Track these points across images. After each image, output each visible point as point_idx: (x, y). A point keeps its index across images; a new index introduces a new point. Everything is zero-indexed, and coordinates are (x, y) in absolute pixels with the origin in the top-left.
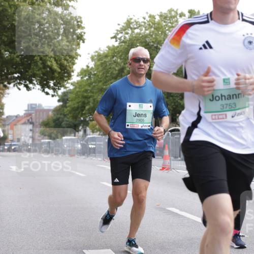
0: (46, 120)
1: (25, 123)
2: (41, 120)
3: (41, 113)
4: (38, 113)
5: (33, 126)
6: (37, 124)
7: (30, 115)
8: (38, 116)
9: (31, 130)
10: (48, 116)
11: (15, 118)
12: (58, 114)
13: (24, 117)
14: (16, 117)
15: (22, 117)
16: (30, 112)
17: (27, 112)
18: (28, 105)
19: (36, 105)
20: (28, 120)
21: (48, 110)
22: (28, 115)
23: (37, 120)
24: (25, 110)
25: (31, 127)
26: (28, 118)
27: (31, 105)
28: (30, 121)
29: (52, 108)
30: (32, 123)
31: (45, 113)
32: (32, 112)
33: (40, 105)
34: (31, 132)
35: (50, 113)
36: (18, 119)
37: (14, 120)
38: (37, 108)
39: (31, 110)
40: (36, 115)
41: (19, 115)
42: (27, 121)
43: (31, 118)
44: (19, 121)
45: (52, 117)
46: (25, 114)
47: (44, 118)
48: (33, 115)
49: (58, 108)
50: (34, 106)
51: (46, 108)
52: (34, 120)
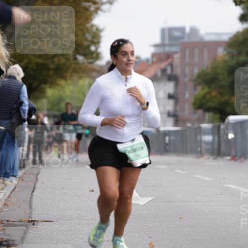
0: (209, 70)
1: (154, 79)
2: (196, 71)
3: (197, 51)
4: (187, 52)
5: (176, 85)
6: (187, 79)
7: (168, 56)
8: (187, 60)
9: (170, 97)
10: (214, 59)
12: (240, 53)
13: (153, 63)
16: (167, 49)
17: (160, 50)
18: (163, 31)
19: (182, 30)
20: (164, 71)
21: (216, 44)
22: (162, 56)
23: (187, 70)
24: (156, 46)
25: (170, 87)
26: (163, 65)
27: (171, 30)
28: (169, 72)
29: (226, 38)
30: (172, 78)
31: (206, 51)
32: (174, 49)
33: (194, 31)
34: (171, 102)
35: (221, 51)
36: (136, 68)
38: (186, 39)
39: (170, 45)
40: (183, 57)
42: (159, 73)
43: (171, 65)
45: (225, 61)
46: (153, 55)
47: (206, 63)
48: (176, 56)
49: (241, 38)
50: (177, 34)
51: (208, 38)
52: (178, 71)
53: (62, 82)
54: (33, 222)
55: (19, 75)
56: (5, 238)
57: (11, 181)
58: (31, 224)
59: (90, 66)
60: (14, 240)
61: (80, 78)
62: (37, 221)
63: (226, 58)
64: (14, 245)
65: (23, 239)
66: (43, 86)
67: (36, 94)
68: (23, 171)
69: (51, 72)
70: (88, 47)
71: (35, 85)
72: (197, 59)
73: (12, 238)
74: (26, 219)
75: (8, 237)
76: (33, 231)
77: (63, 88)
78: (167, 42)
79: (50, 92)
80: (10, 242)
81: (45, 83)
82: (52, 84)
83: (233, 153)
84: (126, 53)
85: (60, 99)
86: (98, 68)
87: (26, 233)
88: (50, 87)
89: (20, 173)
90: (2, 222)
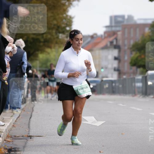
0: (140, 42)
1: (105, 48)
2: (132, 42)
3: (132, 30)
4: (126, 30)
5: (119, 51)
6: (126, 48)
7: (115, 33)
8: (126, 35)
9: (116, 58)
10: (143, 35)
11: (89, 39)
13: (105, 38)
14: (92, 37)
15: (101, 38)
16: (114, 29)
17: (109, 29)
18: (111, 18)
19: (123, 17)
20: (111, 43)
21: (144, 26)
22: (110, 33)
23: (126, 42)
24: (107, 27)
25: (115, 53)
26: (111, 39)
27: (116, 17)
28: (115, 43)
29: (150, 22)
30: (117, 47)
31: (138, 30)
32: (118, 29)
33: (130, 17)
34: (116, 62)
35: (147, 30)
36: (94, 41)
37: (89, 43)
38: (125, 23)
39: (115, 26)
40: (123, 34)
41: (96, 34)
42: (109, 44)
43: (116, 39)
44: (96, 44)
45: (149, 36)
46: (105, 33)
47: (138, 37)
48: (119, 33)
50: (120, 19)
51: (139, 22)
52: (120, 43)
53: (48, 50)
54: (31, 137)
55: (22, 45)
56: (13, 146)
57: (17, 111)
58: (29, 138)
61: (60, 47)
62: (33, 136)
63: (151, 34)
64: (18, 151)
65: (24, 147)
66: (37, 52)
67: (32, 57)
68: (25, 105)
69: (42, 44)
70: (65, 28)
71: (32, 51)
72: (132, 35)
73: (18, 147)
74: (26, 135)
75: (15, 146)
76: (30, 142)
77: (49, 54)
78: (113, 24)
79: (41, 56)
80: (16, 149)
81: (38, 50)
82: (42, 51)
84: (78, 40)
85: (47, 60)
87: (26, 143)
88: (41, 53)
89: (22, 106)
90: (11, 137)
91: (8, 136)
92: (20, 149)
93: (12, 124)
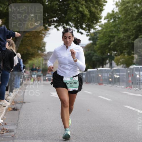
54: (24, 102)
55: (19, 56)
56: (15, 107)
58: (23, 103)
59: (42, 54)
60: (18, 108)
61: (39, 57)
62: (25, 102)
65: (21, 107)
66: (28, 60)
69: (30, 56)
70: (42, 48)
71: (25, 59)
74: (22, 101)
75: (17, 107)
76: (24, 105)
77: (34, 60)
79: (30, 62)
81: (28, 59)
82: (31, 59)
83: (86, 81)
86: (45, 55)
87: (22, 106)
89: (20, 87)
90: (14, 102)
91: (13, 102)
92: (19, 109)
93: (15, 96)
